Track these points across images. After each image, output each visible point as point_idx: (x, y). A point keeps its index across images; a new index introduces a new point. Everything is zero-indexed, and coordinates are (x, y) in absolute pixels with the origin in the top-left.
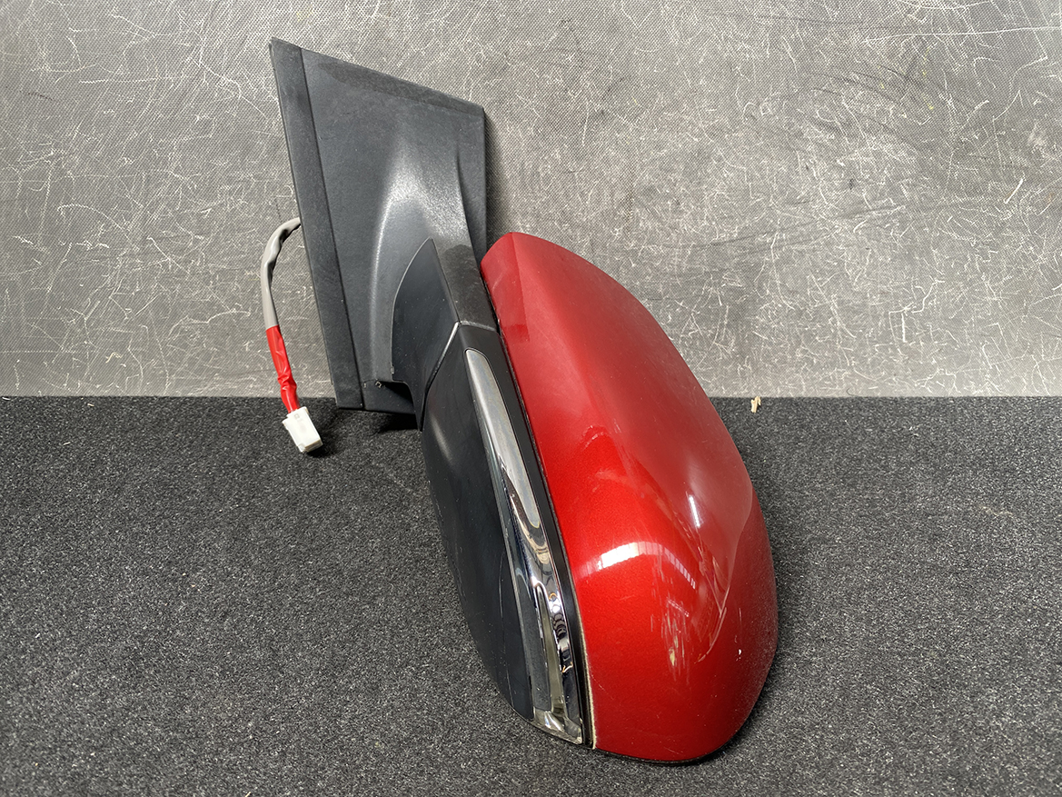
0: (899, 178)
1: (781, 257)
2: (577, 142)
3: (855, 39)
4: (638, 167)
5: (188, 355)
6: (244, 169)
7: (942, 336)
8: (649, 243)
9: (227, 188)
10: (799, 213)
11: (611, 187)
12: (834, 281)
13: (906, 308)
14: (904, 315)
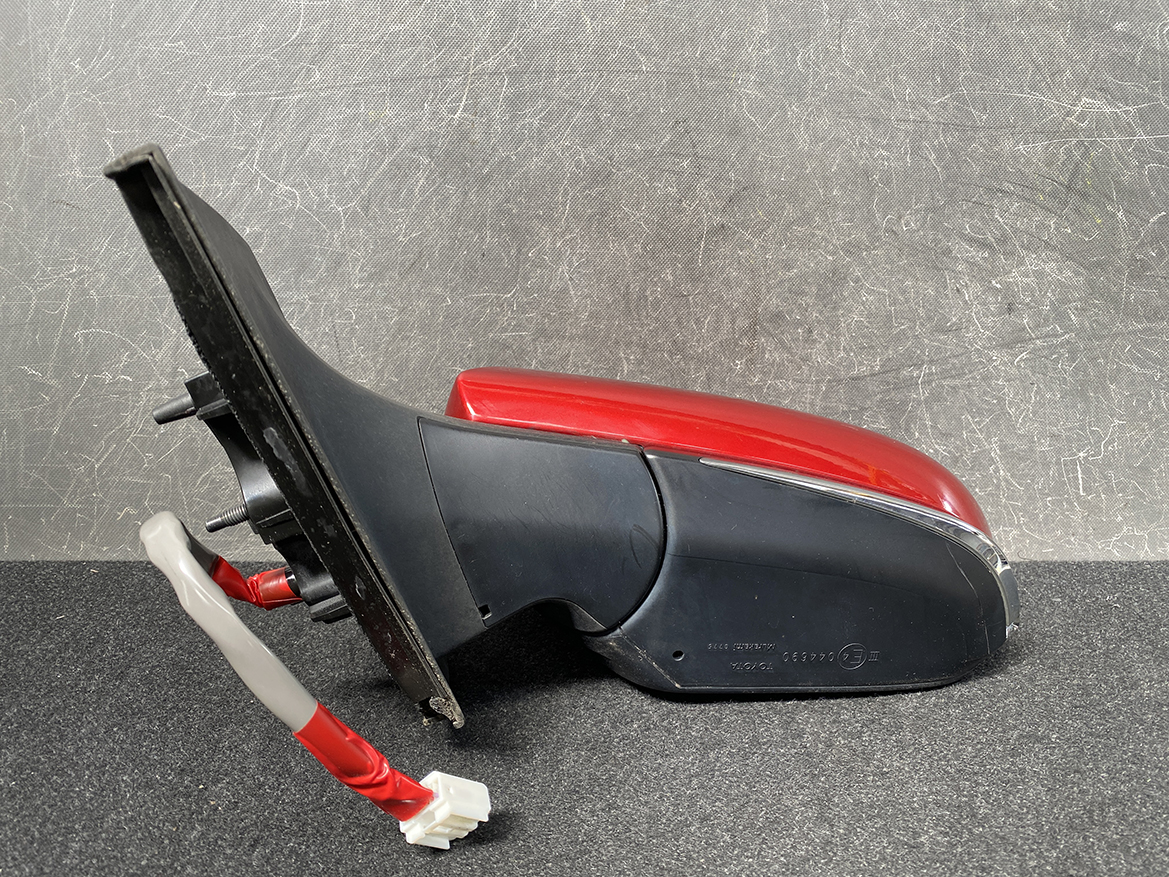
0: (1065, 301)
1: (931, 394)
2: (692, 260)
3: (1007, 145)
4: (764, 290)
6: (298, 289)
7: (1127, 487)
8: (776, 377)
10: (951, 340)
11: (733, 313)
12: (994, 422)
13: (1081, 454)
14: (1080, 462)
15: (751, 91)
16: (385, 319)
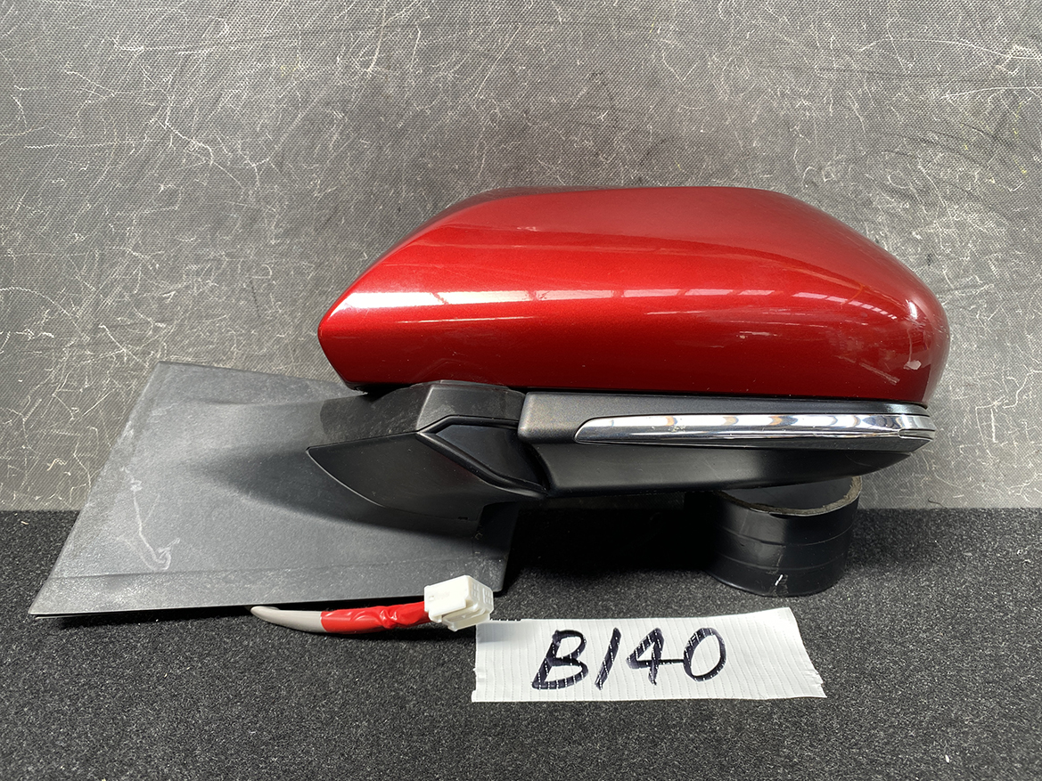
0: (986, 252)
3: (933, 94)
6: (215, 246)
9: (194, 267)
13: (996, 403)
14: (994, 410)
15: (671, 41)
16: (302, 274)
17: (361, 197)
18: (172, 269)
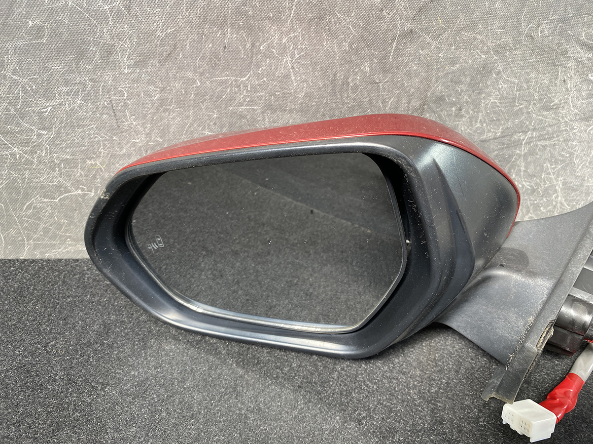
2: (385, 57)
4: (434, 80)
5: (42, 226)
6: (79, 73)
9: (65, 89)
10: (550, 115)
11: (409, 96)
12: (563, 168)
16: (150, 96)
17: (195, 37)
18: (46, 90)
